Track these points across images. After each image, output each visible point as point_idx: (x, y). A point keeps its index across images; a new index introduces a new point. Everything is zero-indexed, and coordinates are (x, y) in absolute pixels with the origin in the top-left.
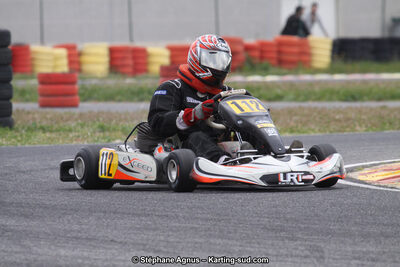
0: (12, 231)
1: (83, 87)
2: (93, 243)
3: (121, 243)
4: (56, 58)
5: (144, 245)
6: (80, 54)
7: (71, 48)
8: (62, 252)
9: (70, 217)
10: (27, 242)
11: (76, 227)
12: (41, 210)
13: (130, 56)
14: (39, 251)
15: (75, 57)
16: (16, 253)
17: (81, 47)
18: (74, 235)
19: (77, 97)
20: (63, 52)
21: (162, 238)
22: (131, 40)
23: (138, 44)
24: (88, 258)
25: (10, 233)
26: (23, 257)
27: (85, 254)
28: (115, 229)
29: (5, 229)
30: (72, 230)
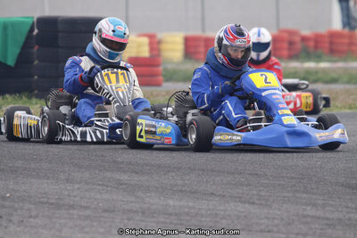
0: (126, 184)
1: (166, 70)
2: (195, 195)
3: (220, 195)
4: (139, 45)
5: (240, 198)
6: (159, 42)
7: (151, 37)
8: (171, 202)
9: (174, 174)
10: (140, 194)
11: (180, 182)
12: (148, 168)
13: (202, 44)
14: (151, 201)
15: (155, 44)
16: (132, 202)
17: (160, 36)
18: (180, 188)
19: (161, 78)
20: (145, 40)
21: (255, 192)
22: (203, 30)
24: (193, 208)
25: (124, 186)
26: (138, 206)
27: (191, 204)
28: (214, 184)
29: (120, 183)
30: (177, 185)
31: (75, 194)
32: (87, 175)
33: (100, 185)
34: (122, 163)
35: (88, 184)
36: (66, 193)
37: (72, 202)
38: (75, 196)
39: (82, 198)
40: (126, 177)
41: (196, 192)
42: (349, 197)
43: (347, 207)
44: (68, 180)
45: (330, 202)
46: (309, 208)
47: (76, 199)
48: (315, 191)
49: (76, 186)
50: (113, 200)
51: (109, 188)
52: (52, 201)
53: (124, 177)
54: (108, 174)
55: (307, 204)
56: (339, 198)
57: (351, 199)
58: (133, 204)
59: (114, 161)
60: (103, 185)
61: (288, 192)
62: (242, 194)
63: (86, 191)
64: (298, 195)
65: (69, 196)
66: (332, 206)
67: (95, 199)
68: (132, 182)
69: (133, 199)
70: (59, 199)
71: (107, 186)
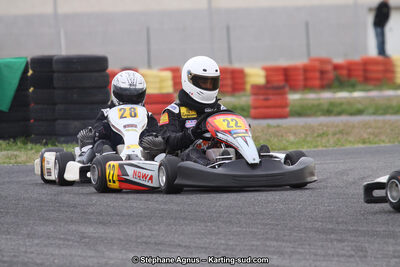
0: (89, 237)
3: (185, 246)
4: (162, 80)
7: (175, 71)
9: (142, 224)
11: (147, 233)
12: (118, 218)
13: (229, 77)
16: (90, 257)
18: (145, 240)
20: (168, 75)
21: (223, 242)
22: (230, 62)
23: (236, 66)
28: (182, 234)
29: (83, 236)
30: (143, 236)
33: (60, 239)
34: (92, 213)
36: (24, 249)
37: (26, 260)
38: (32, 253)
39: (38, 254)
41: (161, 244)
47: (32, 255)
49: (36, 241)
51: (71, 243)
52: (5, 259)
53: (90, 230)
56: (309, 245)
59: (85, 213)
60: (65, 239)
62: (210, 243)
63: (45, 246)
64: (268, 243)
65: (26, 252)
67: (52, 255)
68: (96, 235)
70: (15, 256)
71: (68, 240)
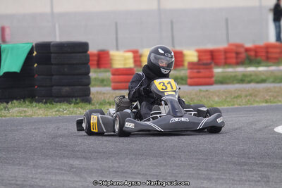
0: (76, 168)
2: (125, 175)
3: (143, 174)
9: (113, 159)
10: (85, 175)
11: (116, 165)
12: (96, 154)
16: (77, 182)
18: (115, 170)
21: (169, 171)
23: (177, 49)
25: (75, 170)
28: (141, 165)
29: (72, 167)
30: (113, 167)
31: (37, 176)
32: (50, 161)
33: (56, 169)
34: (78, 151)
35: (48, 168)
36: (31, 176)
37: (33, 183)
38: (36, 178)
39: (41, 179)
40: (78, 162)
41: (126, 172)
42: (236, 172)
43: (233, 180)
44: (34, 166)
45: (223, 177)
46: (205, 182)
47: (37, 180)
48: (213, 169)
49: (39, 171)
50: (64, 180)
51: (63, 172)
52: (18, 183)
53: (76, 163)
54: (65, 161)
55: (204, 179)
56: (229, 173)
57: (238, 174)
58: (77, 183)
59: (72, 151)
60: (59, 169)
61: (194, 170)
62: (160, 172)
63: (46, 174)
64: (200, 172)
65: (32, 178)
66: (223, 179)
67: (51, 180)
68: (81, 166)
69: (78, 179)
70: (24, 181)
71: (62, 170)
